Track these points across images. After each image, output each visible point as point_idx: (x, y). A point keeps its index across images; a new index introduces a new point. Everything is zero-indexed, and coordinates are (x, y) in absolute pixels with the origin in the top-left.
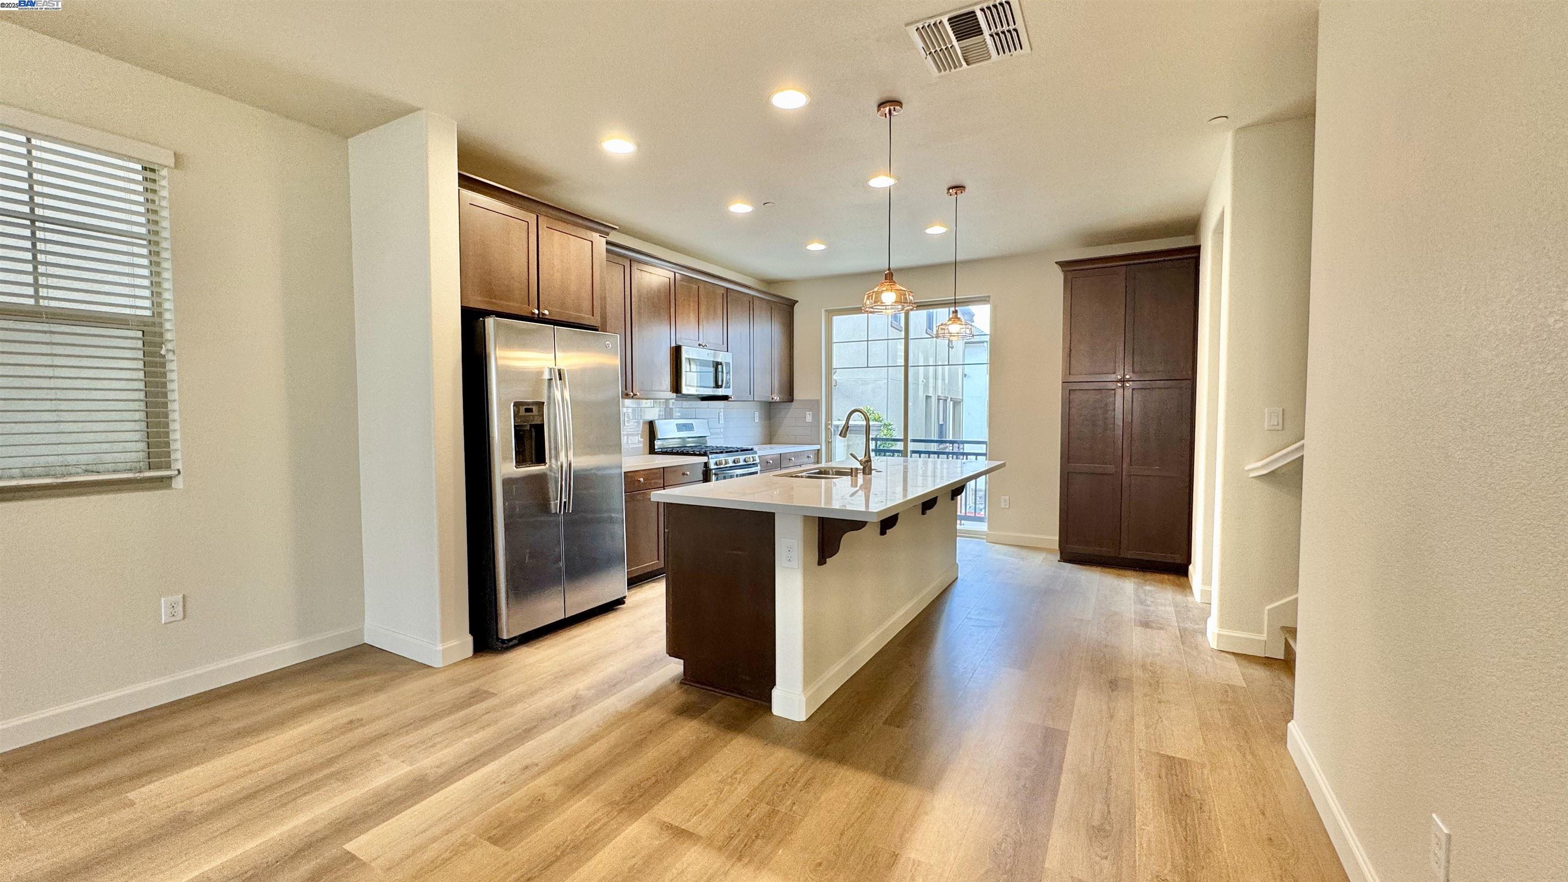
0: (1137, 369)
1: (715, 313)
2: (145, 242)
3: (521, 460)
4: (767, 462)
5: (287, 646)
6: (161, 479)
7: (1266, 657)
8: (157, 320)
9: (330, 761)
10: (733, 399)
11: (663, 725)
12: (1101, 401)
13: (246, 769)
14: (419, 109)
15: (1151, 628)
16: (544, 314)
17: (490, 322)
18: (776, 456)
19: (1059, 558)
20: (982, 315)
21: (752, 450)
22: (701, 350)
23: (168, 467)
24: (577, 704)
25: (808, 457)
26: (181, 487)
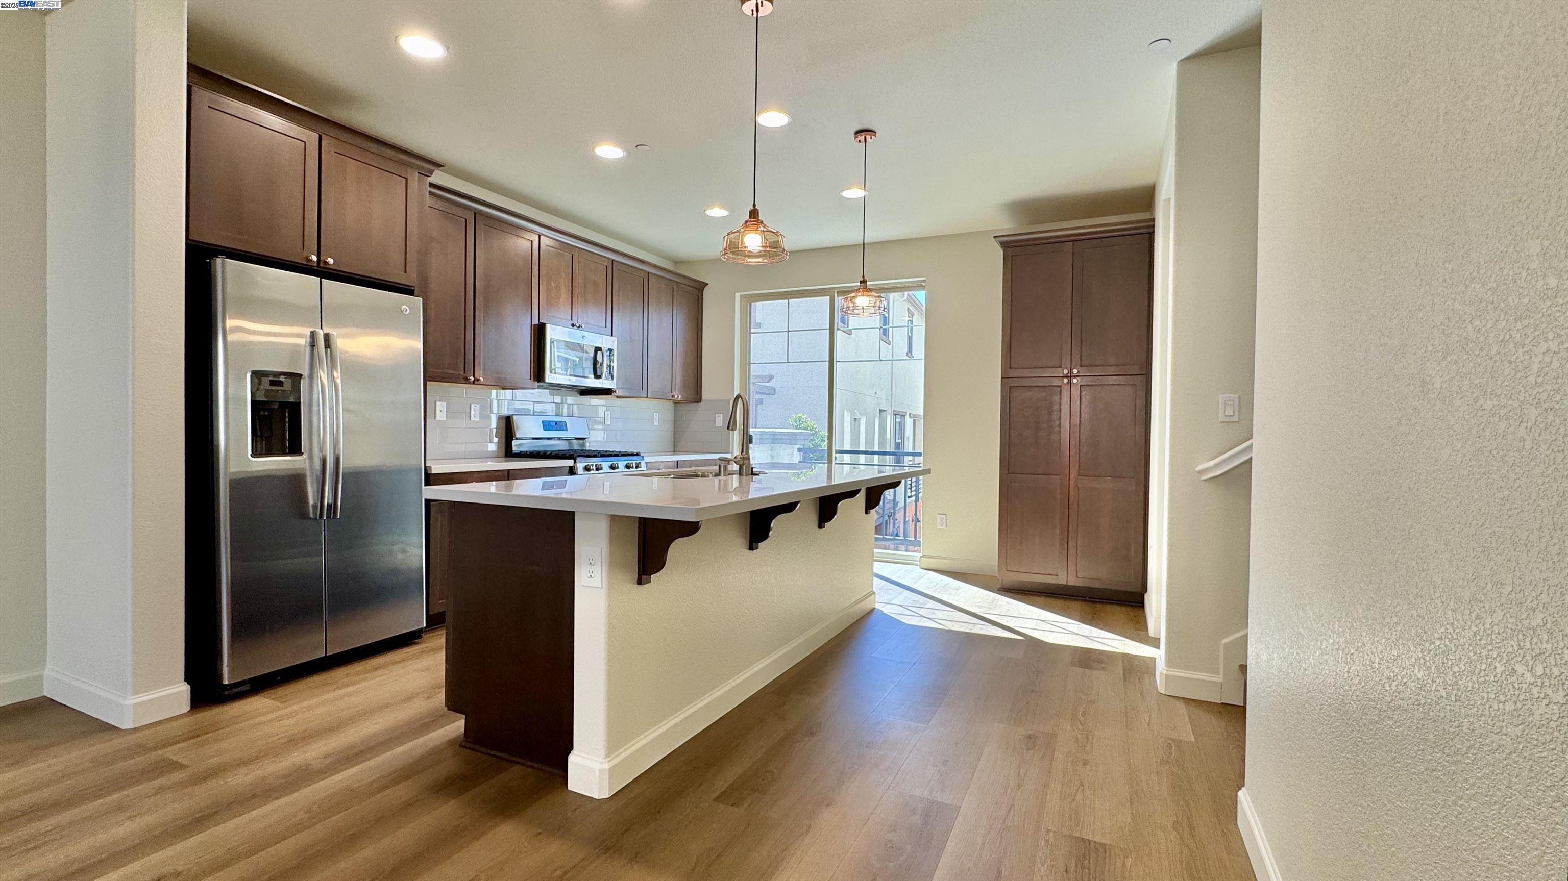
0: (1085, 363)
7: (1222, 703)
10: (618, 393)
12: (1045, 400)
16: (326, 263)
17: (217, 262)
18: (670, 463)
19: (999, 586)
21: (637, 454)
22: (575, 330)
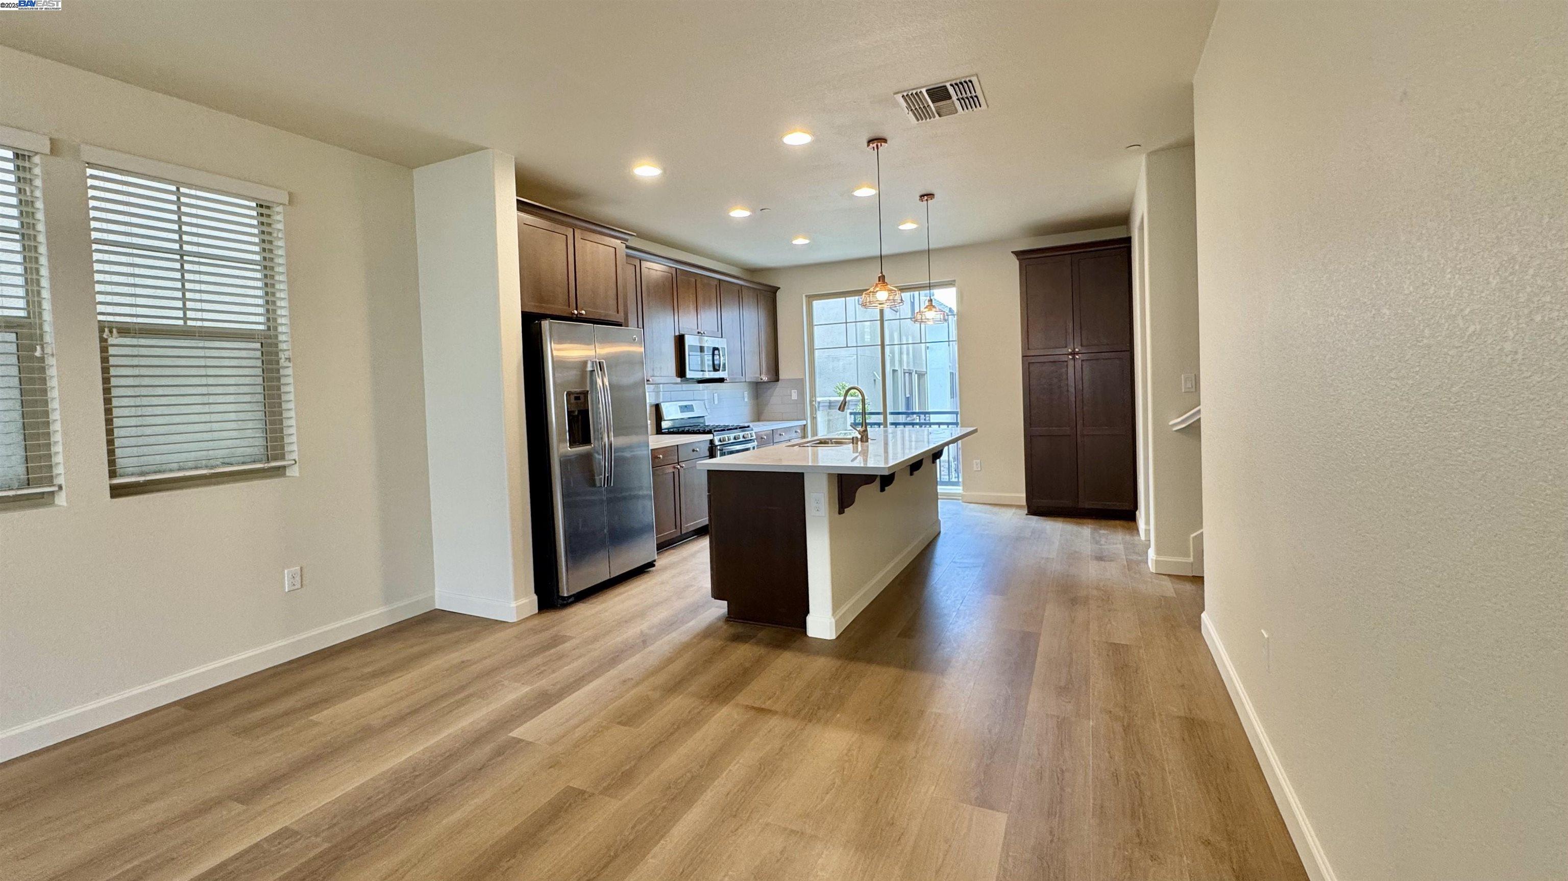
0: (1085, 343)
1: (710, 301)
2: (258, 267)
3: (573, 442)
4: (762, 438)
5: (376, 612)
6: (279, 468)
7: (1193, 576)
8: (272, 333)
9: (462, 688)
10: (728, 381)
11: (722, 649)
12: (1057, 372)
13: (398, 696)
14: (487, 148)
15: (1104, 561)
16: (580, 315)
17: (545, 324)
18: (768, 432)
19: (1026, 512)
20: (947, 297)
21: (748, 427)
22: (700, 337)
23: (283, 457)
24: (644, 641)
25: (796, 432)
26: (297, 474)
